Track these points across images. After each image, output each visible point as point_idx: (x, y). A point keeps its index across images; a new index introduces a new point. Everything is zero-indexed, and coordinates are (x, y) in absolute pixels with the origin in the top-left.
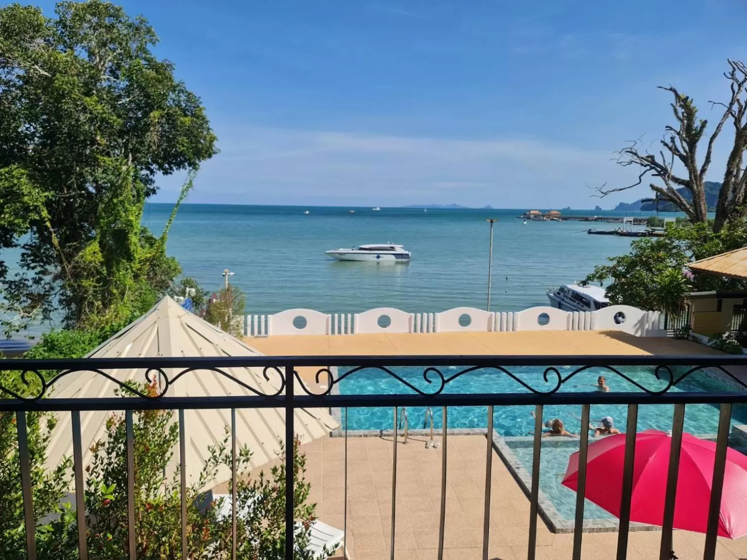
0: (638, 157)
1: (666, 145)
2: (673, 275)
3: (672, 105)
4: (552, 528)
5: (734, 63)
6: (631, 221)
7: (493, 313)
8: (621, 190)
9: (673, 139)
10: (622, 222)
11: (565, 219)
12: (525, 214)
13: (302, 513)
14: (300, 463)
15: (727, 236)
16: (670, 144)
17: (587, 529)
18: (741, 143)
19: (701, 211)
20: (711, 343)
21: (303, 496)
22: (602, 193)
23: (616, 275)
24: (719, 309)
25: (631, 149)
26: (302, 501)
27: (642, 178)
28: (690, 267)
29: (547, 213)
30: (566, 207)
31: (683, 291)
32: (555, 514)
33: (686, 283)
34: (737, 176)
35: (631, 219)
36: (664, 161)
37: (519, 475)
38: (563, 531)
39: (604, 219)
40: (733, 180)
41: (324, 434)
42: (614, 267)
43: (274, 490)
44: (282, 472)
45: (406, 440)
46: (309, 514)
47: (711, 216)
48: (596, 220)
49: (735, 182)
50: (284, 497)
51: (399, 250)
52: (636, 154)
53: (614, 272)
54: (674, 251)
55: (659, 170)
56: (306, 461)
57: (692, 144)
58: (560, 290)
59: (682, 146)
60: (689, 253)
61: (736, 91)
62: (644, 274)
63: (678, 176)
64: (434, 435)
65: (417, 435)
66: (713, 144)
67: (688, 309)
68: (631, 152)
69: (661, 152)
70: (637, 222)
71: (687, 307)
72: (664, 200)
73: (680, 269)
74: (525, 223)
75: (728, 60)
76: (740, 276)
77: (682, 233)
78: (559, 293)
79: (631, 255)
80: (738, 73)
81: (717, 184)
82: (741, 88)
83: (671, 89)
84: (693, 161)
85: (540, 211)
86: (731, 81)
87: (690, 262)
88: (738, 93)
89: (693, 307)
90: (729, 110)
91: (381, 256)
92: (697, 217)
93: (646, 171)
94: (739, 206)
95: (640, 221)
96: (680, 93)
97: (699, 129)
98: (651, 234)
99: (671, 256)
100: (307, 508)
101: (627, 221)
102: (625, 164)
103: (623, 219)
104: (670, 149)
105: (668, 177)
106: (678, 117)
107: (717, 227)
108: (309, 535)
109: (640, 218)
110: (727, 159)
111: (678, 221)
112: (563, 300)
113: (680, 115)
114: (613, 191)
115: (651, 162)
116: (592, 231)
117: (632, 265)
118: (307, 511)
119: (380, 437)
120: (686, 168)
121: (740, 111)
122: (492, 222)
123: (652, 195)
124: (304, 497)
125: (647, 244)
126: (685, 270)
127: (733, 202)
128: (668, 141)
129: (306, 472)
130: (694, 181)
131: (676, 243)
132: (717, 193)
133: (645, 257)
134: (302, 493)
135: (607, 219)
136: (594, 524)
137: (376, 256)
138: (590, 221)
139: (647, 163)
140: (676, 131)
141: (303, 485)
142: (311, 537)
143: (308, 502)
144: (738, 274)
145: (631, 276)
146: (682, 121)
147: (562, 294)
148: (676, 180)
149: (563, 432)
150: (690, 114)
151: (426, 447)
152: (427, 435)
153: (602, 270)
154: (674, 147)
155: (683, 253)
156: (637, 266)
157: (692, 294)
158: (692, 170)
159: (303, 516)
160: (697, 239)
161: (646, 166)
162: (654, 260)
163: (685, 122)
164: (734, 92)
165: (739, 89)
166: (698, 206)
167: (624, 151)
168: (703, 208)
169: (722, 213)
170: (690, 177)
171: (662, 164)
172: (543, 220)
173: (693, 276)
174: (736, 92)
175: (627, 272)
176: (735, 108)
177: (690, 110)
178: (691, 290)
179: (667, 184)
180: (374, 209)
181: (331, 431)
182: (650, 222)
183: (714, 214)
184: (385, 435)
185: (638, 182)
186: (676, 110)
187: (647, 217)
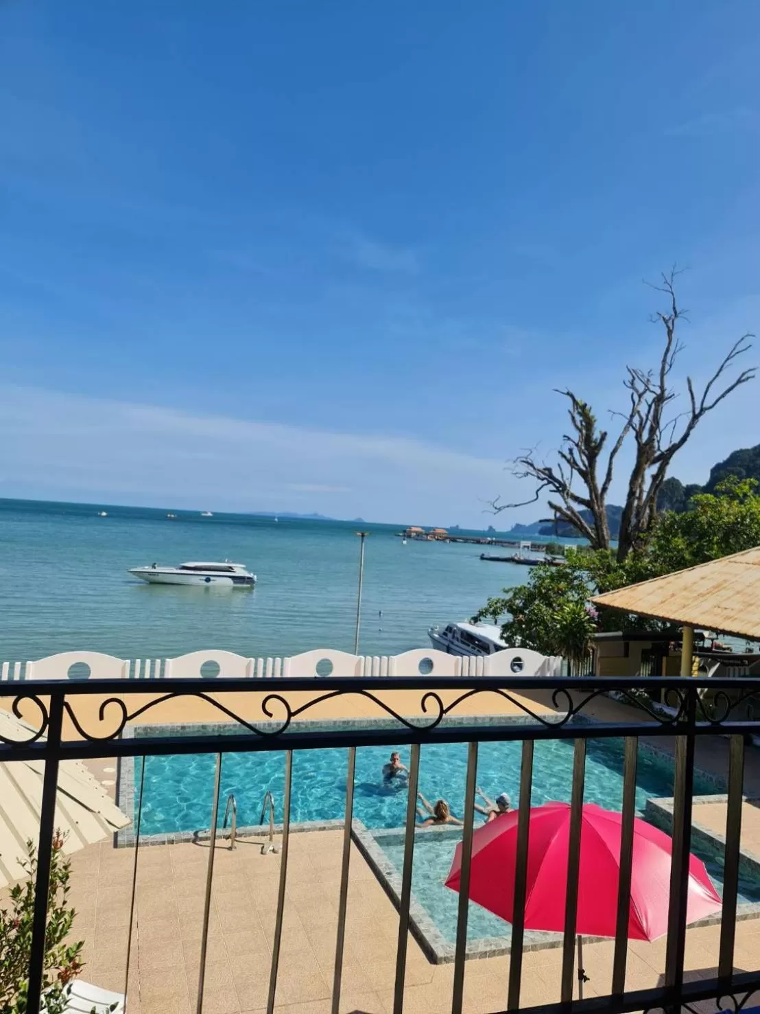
0: (534, 468)
1: (564, 456)
2: (574, 610)
3: (570, 412)
4: (432, 957)
5: (633, 370)
6: (528, 547)
7: (362, 657)
8: (516, 506)
9: (571, 451)
10: (519, 547)
11: (454, 540)
12: (405, 531)
13: (59, 959)
14: (61, 879)
15: (632, 567)
16: (568, 456)
17: (478, 953)
18: (644, 459)
19: (603, 537)
20: (618, 697)
21: (62, 930)
22: (496, 508)
23: (512, 610)
24: (626, 655)
25: (526, 458)
26: (59, 938)
27: (539, 493)
28: (593, 602)
29: (432, 531)
30: (455, 525)
31: (586, 631)
32: (437, 937)
33: (589, 621)
34: (639, 498)
35: (529, 543)
36: (562, 475)
37: (390, 884)
38: (446, 960)
39: (498, 542)
40: (636, 503)
41: (105, 835)
42: (510, 600)
43: (13, 925)
44: (29, 893)
45: (232, 844)
46: (71, 959)
47: (614, 545)
48: (490, 543)
49: (638, 505)
50: (30, 934)
51: (240, 571)
52: (532, 465)
53: (511, 607)
54: (576, 582)
55: (558, 485)
56: (70, 874)
57: (592, 458)
58: (447, 630)
59: (582, 460)
60: (591, 586)
61: (637, 401)
62: (543, 610)
63: (577, 494)
64: (274, 833)
65: (250, 835)
66: (614, 460)
67: (593, 653)
68: (527, 463)
69: (559, 465)
70: (535, 547)
71: (591, 651)
72: (564, 523)
73: (583, 604)
74: (405, 542)
75: (627, 367)
76: (647, 615)
77: (584, 562)
78: (445, 634)
79: (529, 586)
80: (637, 382)
81: (619, 508)
82: (642, 400)
83: (568, 394)
84: (593, 478)
85: (423, 528)
86: (631, 391)
87: (592, 596)
88: (638, 404)
89: (599, 652)
90: (630, 423)
91: (212, 578)
92: (599, 543)
93: (543, 486)
94: (642, 532)
95: (539, 547)
96: (578, 399)
97: (598, 441)
98: (551, 563)
99: (573, 588)
100: (68, 950)
101: (525, 547)
102: (520, 475)
103: (519, 543)
104: (568, 461)
105: (567, 494)
106: (576, 427)
107: (621, 555)
108: (69, 991)
109: (538, 542)
110: (629, 478)
111: (580, 549)
112: (452, 643)
113: (579, 424)
114: (508, 506)
115: (548, 475)
116: (485, 557)
117: (530, 598)
118: (68, 955)
119: (194, 842)
120: (585, 485)
121: (641, 424)
122: (363, 536)
123: (550, 514)
124: (64, 933)
125: (546, 572)
126: (588, 606)
127: (637, 527)
128: (566, 453)
129: (70, 890)
130: (595, 501)
131: (577, 573)
132: (619, 517)
133: (544, 588)
134: (61, 926)
135: (501, 542)
136: (486, 946)
137: (204, 578)
138: (482, 543)
139: (543, 476)
140: (574, 442)
141: (63, 913)
142: (71, 996)
143: (69, 941)
144: (645, 611)
145: (529, 612)
146: (580, 431)
147: (450, 635)
148: (576, 499)
149: (449, 818)
150: (588, 423)
151: (262, 853)
152: (264, 834)
153: (496, 603)
154: (572, 460)
155: (585, 585)
156: (535, 599)
157: (597, 635)
158: (592, 489)
159: (60, 964)
160: (599, 569)
161: (543, 479)
162: (555, 593)
163: (584, 431)
164: (634, 403)
165: (639, 401)
166: (600, 531)
167: (519, 459)
168: (605, 533)
169: (626, 540)
170: (591, 496)
171: (560, 479)
172: (427, 540)
173: (596, 614)
174: (636, 404)
175: (525, 606)
176: (636, 420)
177: (589, 418)
178: (596, 630)
179: (566, 503)
180: (203, 515)
181: (116, 830)
182: (550, 549)
183: (617, 542)
184: (201, 839)
185: (535, 497)
186: (573, 418)
187: (546, 543)
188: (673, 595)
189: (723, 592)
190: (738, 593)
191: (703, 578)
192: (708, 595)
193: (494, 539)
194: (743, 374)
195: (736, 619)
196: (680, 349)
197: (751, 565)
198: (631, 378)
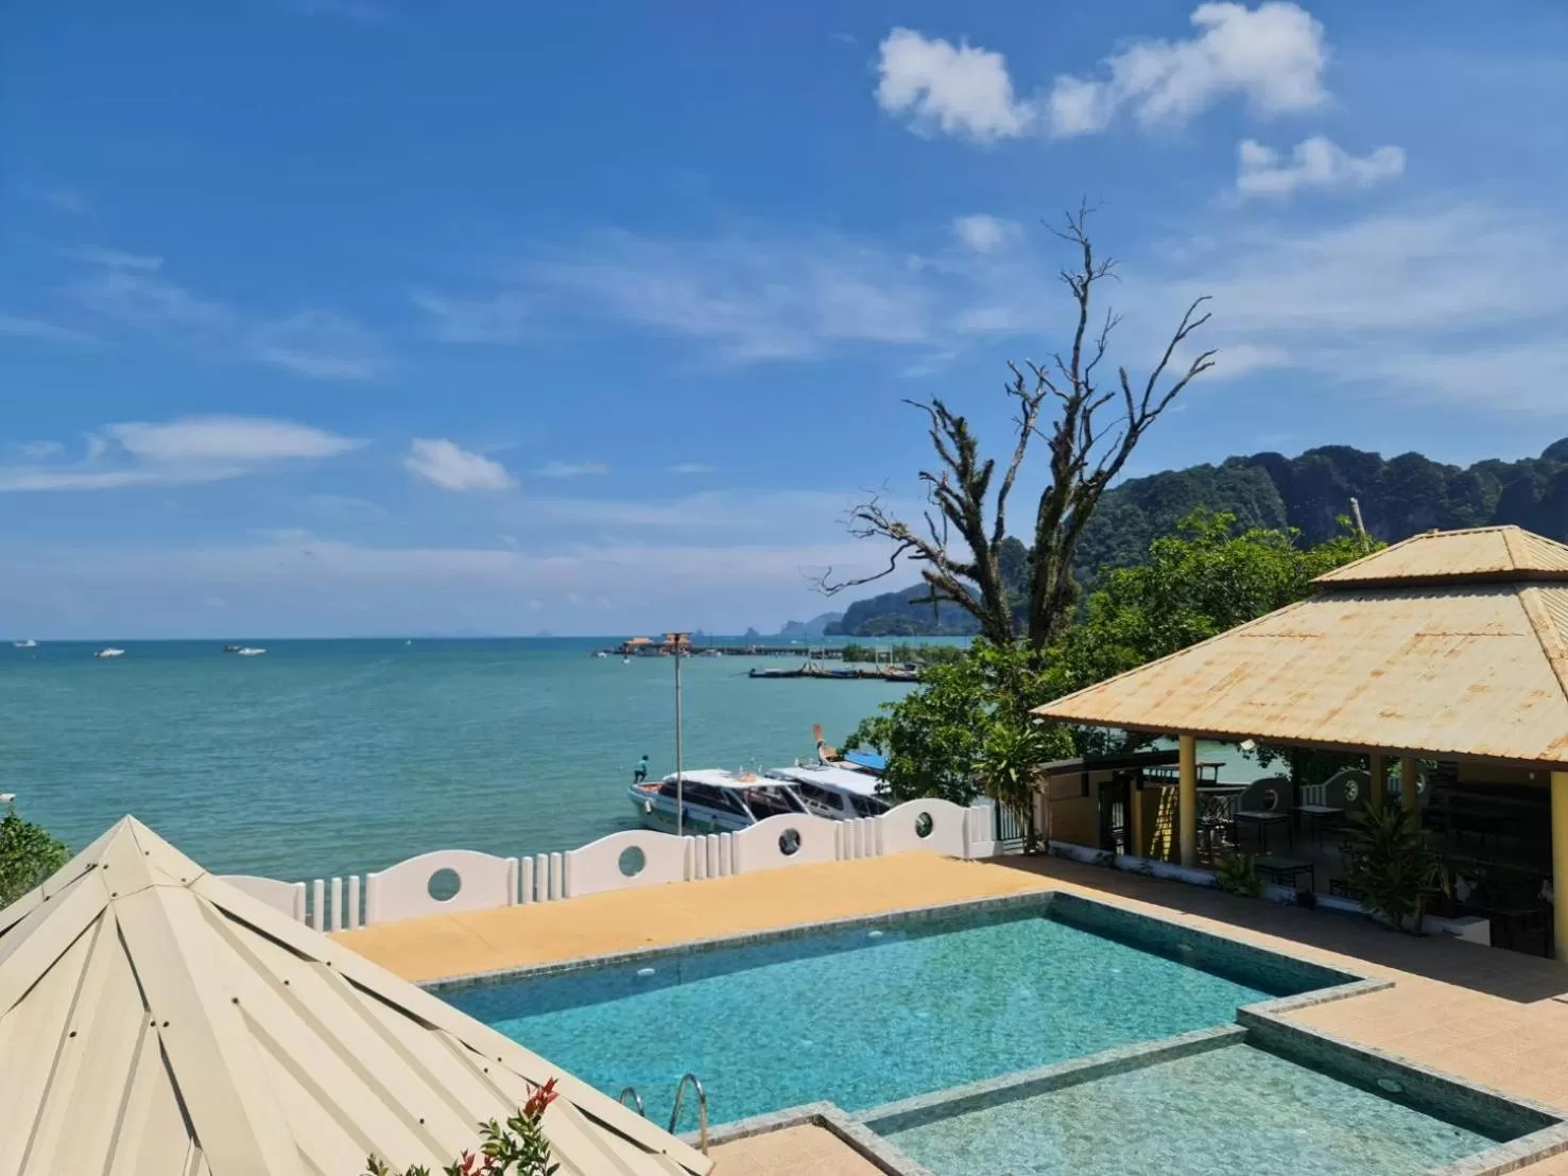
3: (931, 433)
7: (693, 839)
11: (701, 652)
12: (623, 645)
24: (1086, 793)
25: (867, 509)
27: (896, 560)
29: (664, 642)
48: (757, 652)
57: (976, 498)
61: (1030, 413)
63: (953, 559)
66: (1006, 502)
70: (828, 653)
74: (627, 661)
75: (1008, 363)
82: (1037, 410)
84: (978, 530)
85: (649, 638)
86: (1019, 398)
88: (1032, 418)
93: (901, 549)
95: (835, 652)
96: (951, 410)
97: (982, 473)
106: (944, 455)
113: (948, 451)
116: (757, 673)
120: (969, 543)
138: (746, 654)
146: (952, 462)
150: (966, 447)
158: (978, 546)
163: (958, 462)
164: (1025, 415)
167: (856, 513)
172: (659, 655)
174: (1029, 417)
177: (968, 441)
185: (890, 566)
186: (938, 443)
187: (841, 646)
188: (1170, 693)
189: (1248, 681)
190: (1273, 680)
191: (1208, 663)
192: (1227, 688)
193: (762, 646)
194: (1199, 360)
195: (1285, 718)
196: (1114, 323)
197: (1276, 639)
198: (1017, 379)
